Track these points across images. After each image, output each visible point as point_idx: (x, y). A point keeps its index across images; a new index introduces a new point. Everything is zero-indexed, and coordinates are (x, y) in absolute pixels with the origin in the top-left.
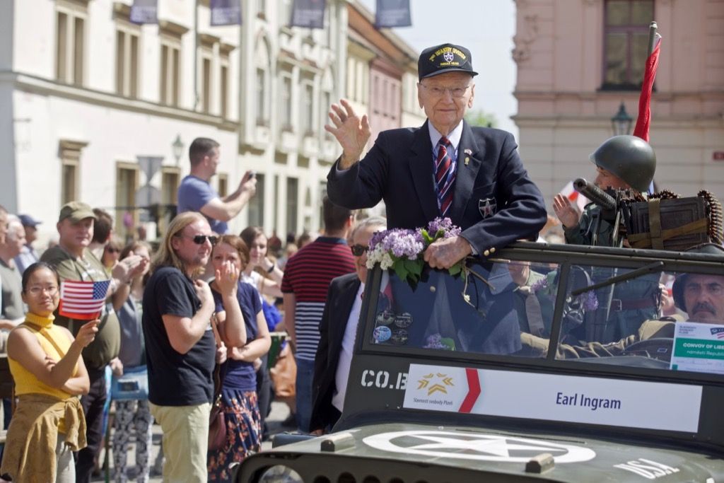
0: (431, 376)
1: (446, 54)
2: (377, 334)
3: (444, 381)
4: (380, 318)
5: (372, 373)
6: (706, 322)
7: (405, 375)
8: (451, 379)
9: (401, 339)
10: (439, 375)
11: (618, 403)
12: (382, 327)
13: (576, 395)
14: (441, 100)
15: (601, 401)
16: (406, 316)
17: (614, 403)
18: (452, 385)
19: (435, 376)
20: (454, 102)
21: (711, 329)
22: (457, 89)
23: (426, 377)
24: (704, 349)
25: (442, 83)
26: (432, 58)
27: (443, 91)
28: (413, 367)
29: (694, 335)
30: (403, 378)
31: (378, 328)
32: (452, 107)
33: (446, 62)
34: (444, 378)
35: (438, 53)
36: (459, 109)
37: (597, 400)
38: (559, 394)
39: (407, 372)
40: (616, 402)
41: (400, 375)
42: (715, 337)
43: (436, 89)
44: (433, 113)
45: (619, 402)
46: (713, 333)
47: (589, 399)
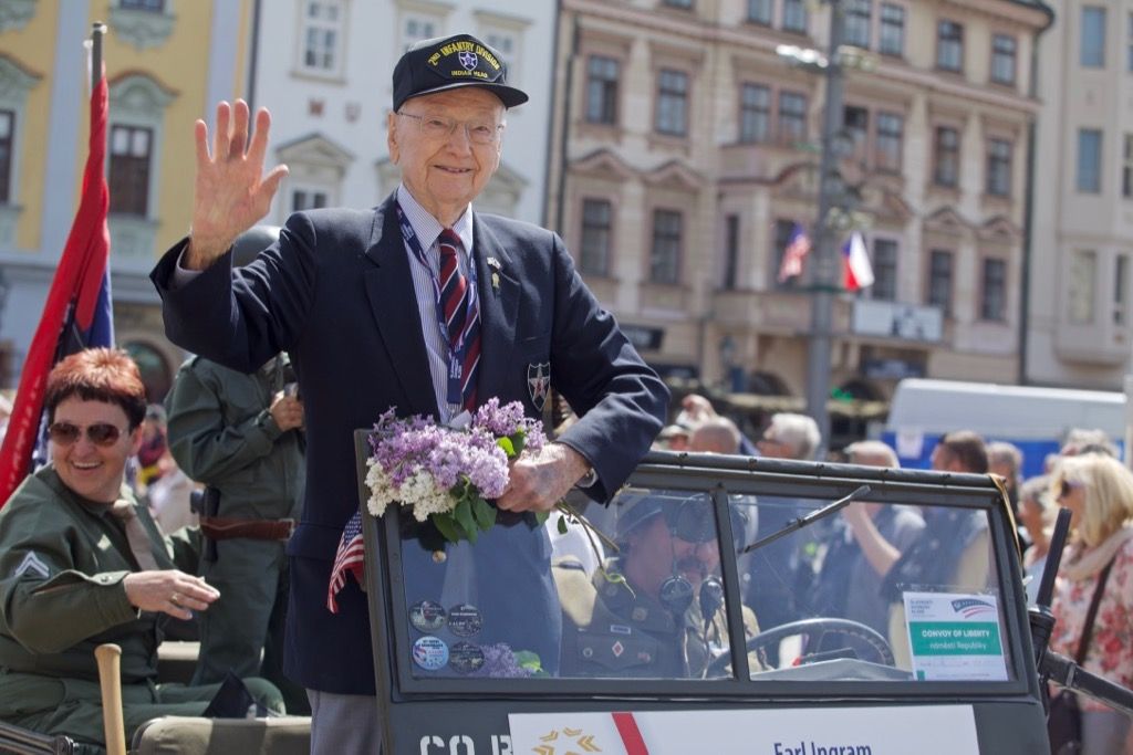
0: (554, 735)
1: (464, 55)
2: (422, 655)
3: (580, 743)
4: (419, 619)
5: (439, 742)
6: (945, 591)
7: (504, 739)
8: (591, 738)
9: (470, 662)
10: (568, 732)
11: (867, 751)
12: (428, 638)
13: (803, 744)
14: (445, 146)
15: (842, 750)
16: (466, 611)
17: (861, 751)
18: (597, 750)
19: (561, 735)
20: (473, 154)
21: (953, 603)
22: (480, 129)
23: (544, 739)
24: (951, 639)
25: (453, 113)
26: (434, 59)
27: (453, 128)
28: (515, 719)
29: (933, 616)
30: (503, 746)
31: (420, 642)
32: (467, 164)
33: (464, 69)
34: (580, 737)
35: (447, 51)
36: (480, 169)
37: (836, 750)
38: (776, 745)
39: (508, 733)
40: (864, 749)
41: (494, 739)
42: (960, 617)
43: (437, 123)
44: (425, 173)
45: (868, 748)
46: (956, 610)
47: (824, 749)
